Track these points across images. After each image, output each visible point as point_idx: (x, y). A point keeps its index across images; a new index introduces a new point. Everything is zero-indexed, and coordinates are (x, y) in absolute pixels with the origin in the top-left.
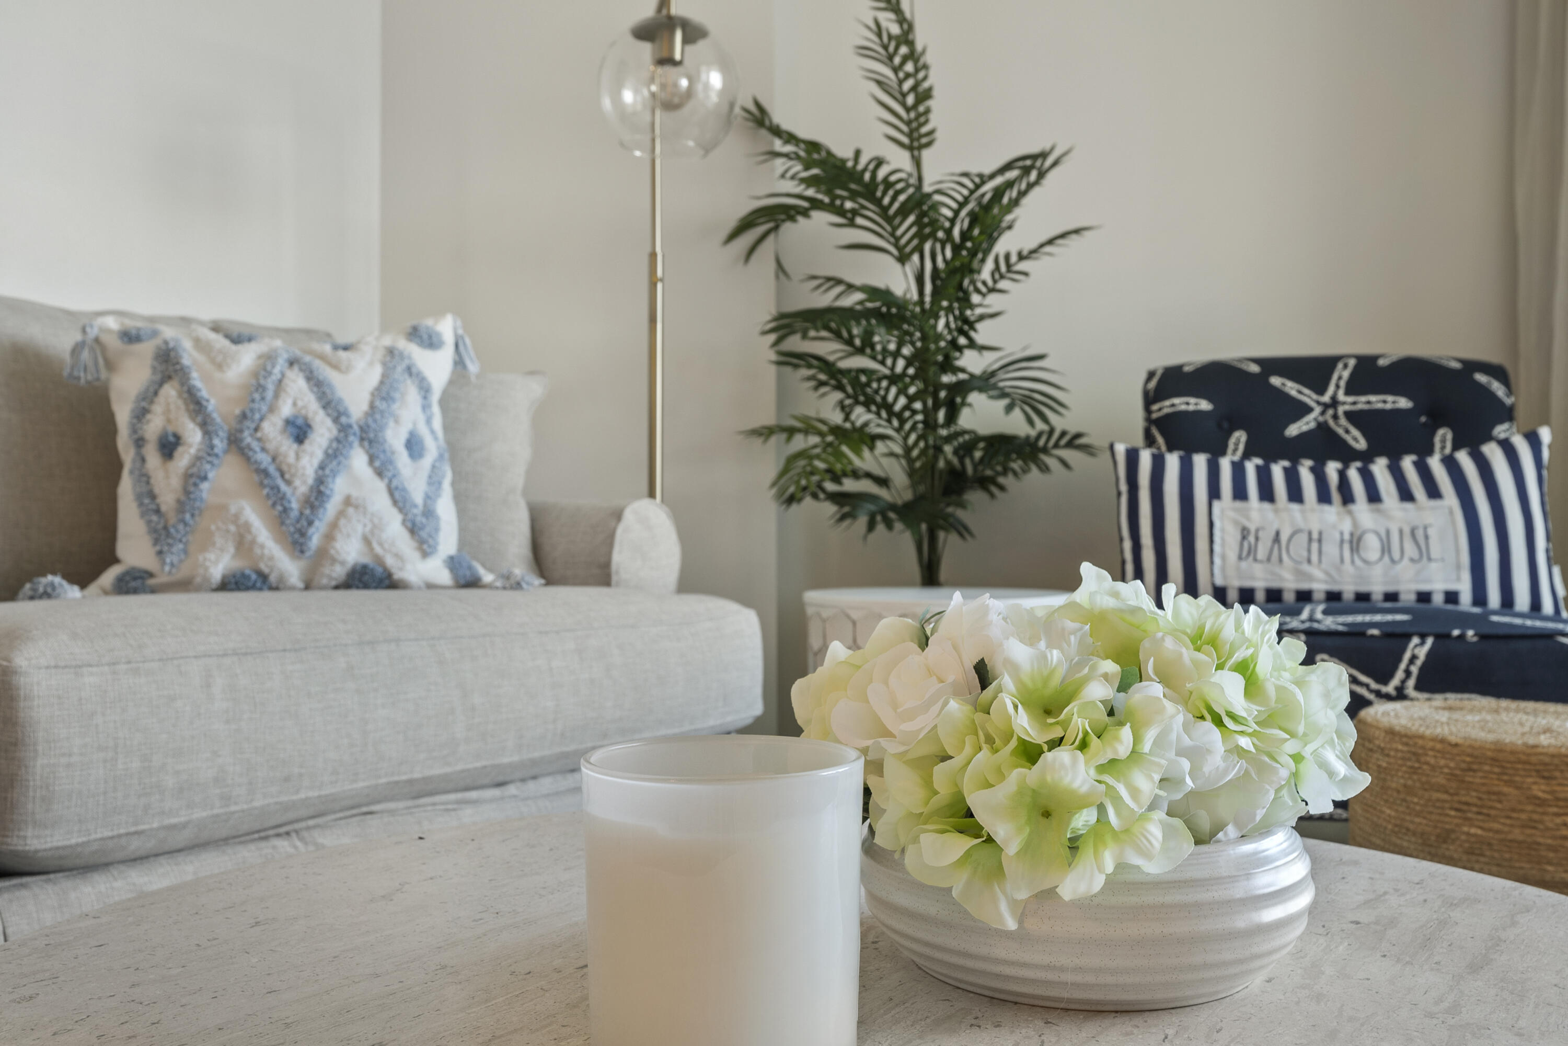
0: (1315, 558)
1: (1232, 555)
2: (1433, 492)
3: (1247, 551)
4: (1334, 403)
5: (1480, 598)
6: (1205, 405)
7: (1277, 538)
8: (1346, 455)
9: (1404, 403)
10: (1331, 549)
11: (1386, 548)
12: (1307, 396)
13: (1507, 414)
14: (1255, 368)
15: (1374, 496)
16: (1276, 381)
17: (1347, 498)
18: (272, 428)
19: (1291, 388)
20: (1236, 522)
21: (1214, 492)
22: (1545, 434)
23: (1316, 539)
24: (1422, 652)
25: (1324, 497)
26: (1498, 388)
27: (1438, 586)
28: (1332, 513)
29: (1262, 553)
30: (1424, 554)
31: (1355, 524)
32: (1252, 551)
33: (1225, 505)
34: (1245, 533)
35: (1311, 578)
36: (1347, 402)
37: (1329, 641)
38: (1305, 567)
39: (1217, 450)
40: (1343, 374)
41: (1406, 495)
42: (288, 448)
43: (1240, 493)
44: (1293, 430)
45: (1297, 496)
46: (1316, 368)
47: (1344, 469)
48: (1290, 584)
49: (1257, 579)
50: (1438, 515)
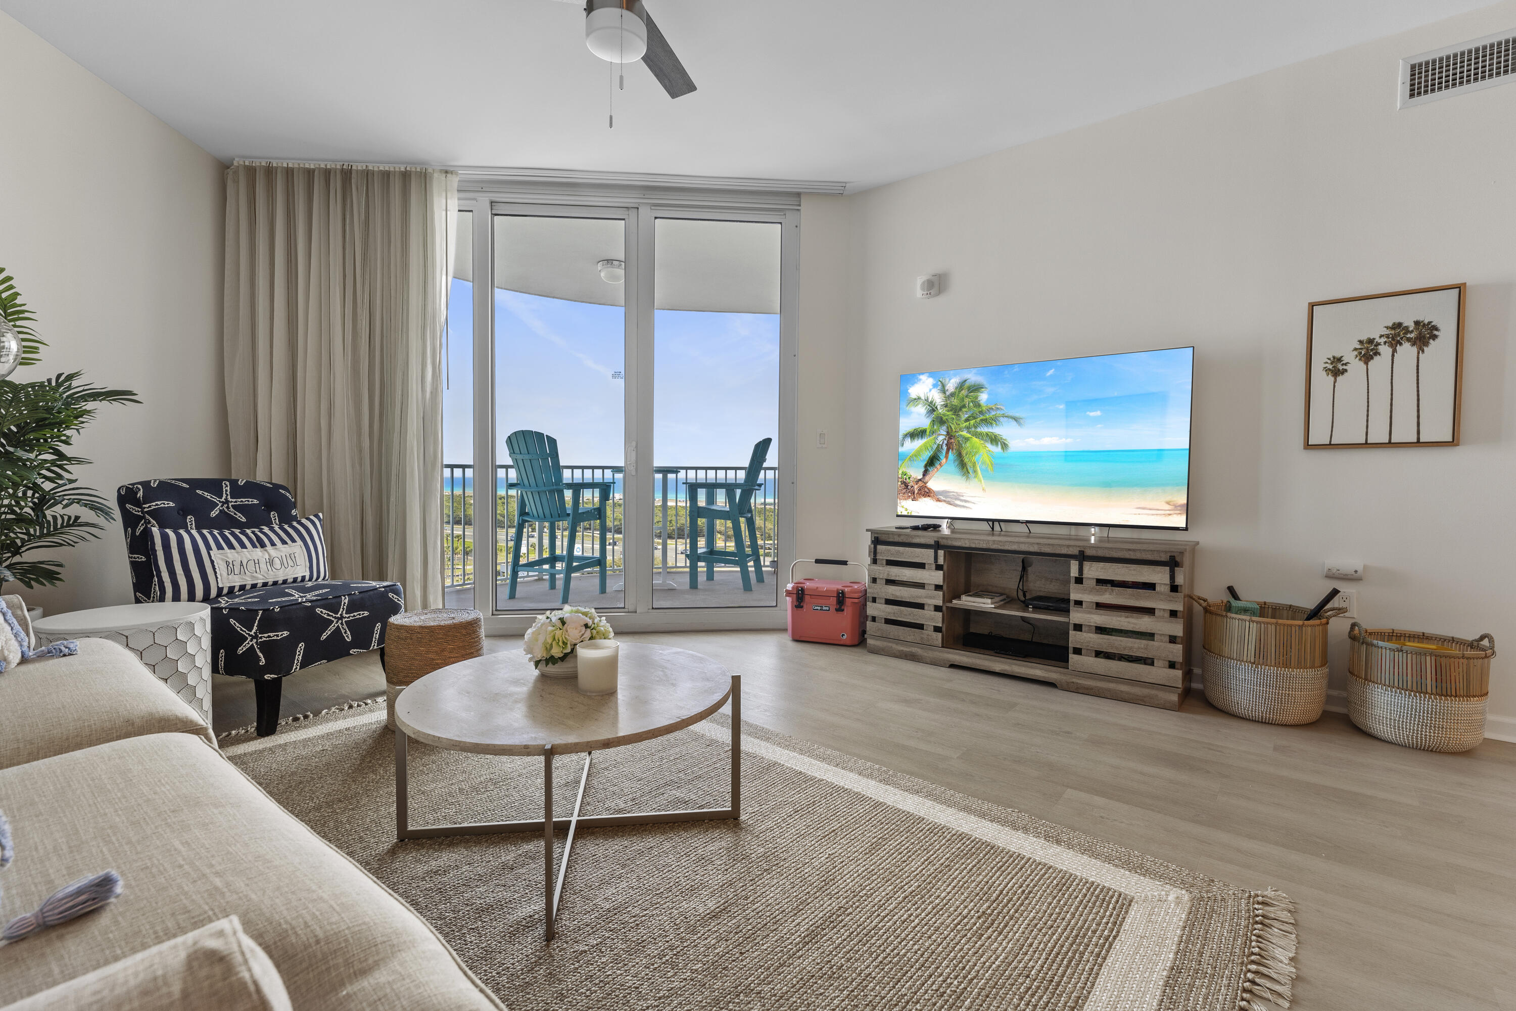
0: (258, 570)
1: (225, 574)
2: (293, 541)
4: (227, 502)
6: (172, 504)
9: (256, 502)
10: (263, 566)
11: (282, 564)
12: (215, 499)
13: (294, 505)
14: (185, 485)
15: (273, 544)
16: (199, 492)
19: (207, 495)
20: (222, 559)
21: (209, 548)
22: (321, 515)
23: (257, 563)
24: (346, 601)
25: (254, 546)
29: (237, 571)
30: (295, 564)
31: (269, 555)
32: (233, 571)
33: (215, 552)
35: (257, 578)
36: (233, 501)
37: (318, 603)
38: (255, 574)
39: (185, 526)
40: (226, 488)
41: (283, 542)
43: (220, 547)
44: (214, 514)
45: (243, 546)
46: (214, 486)
47: (253, 532)
48: (249, 582)
49: (237, 582)
50: (297, 548)
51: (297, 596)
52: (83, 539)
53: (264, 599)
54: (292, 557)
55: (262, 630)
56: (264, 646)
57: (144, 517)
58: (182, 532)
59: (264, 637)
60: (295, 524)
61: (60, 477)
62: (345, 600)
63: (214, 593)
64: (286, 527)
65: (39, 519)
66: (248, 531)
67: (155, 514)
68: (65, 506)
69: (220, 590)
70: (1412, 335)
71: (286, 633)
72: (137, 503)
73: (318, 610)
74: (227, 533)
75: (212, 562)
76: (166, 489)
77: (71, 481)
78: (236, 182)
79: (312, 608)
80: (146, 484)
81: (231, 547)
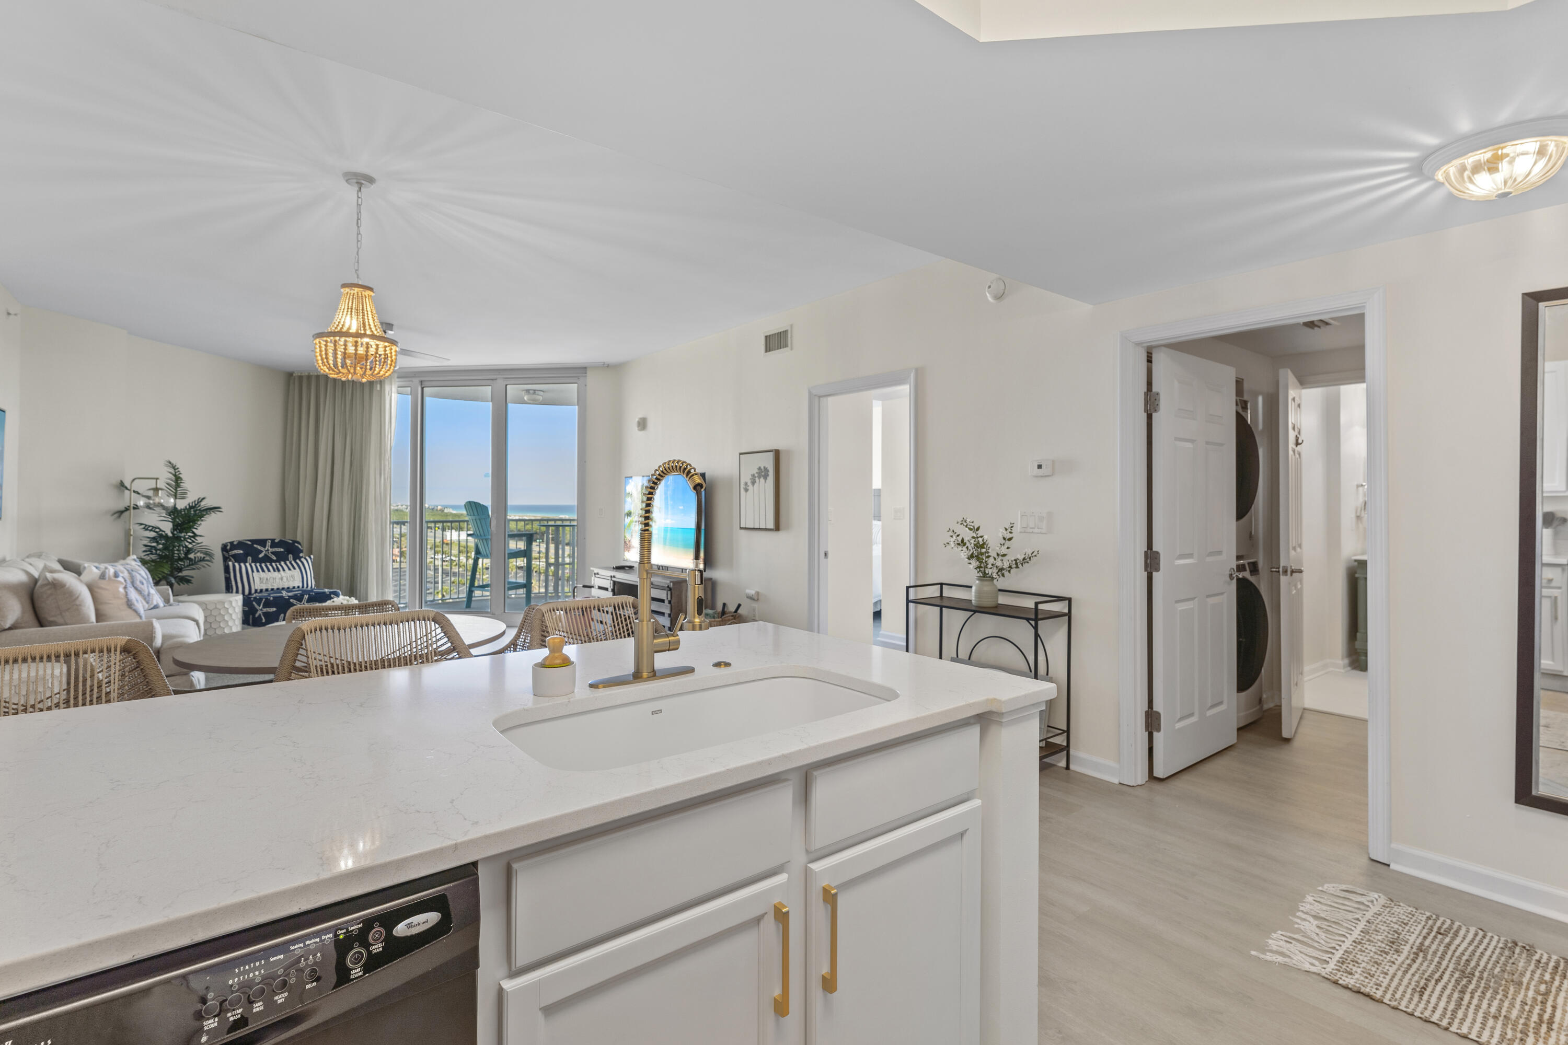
0: (274, 582)
1: (259, 583)
2: (294, 568)
3: (261, 582)
4: (268, 550)
5: (303, 587)
6: (241, 552)
7: (267, 579)
8: (271, 561)
9: (282, 550)
10: (277, 580)
11: (287, 579)
12: (262, 549)
13: (302, 551)
14: (249, 543)
15: (284, 570)
16: (255, 546)
17: (279, 570)
18: (138, 583)
19: (259, 547)
20: (258, 577)
21: (253, 571)
22: (312, 557)
23: (274, 579)
25: (274, 571)
26: (300, 546)
27: (296, 585)
28: (276, 573)
29: (264, 582)
30: (294, 580)
31: (282, 575)
33: (255, 573)
34: (260, 579)
35: (274, 586)
36: (271, 550)
37: (292, 597)
38: (273, 584)
39: (245, 562)
40: (269, 543)
41: (290, 569)
42: (142, 586)
43: (258, 571)
44: (261, 556)
45: (269, 571)
46: (263, 542)
47: (276, 565)
48: (270, 587)
49: (264, 587)
50: (296, 573)
51: (284, 593)
52: (204, 567)
53: (269, 594)
54: (292, 576)
55: (264, 607)
56: (265, 614)
57: (228, 558)
58: (242, 565)
59: (265, 610)
60: (298, 561)
61: (194, 542)
62: (306, 597)
63: (253, 591)
64: (293, 562)
65: (186, 558)
66: (274, 564)
67: (234, 556)
68: (195, 554)
69: (256, 591)
70: (763, 474)
71: (274, 609)
72: (227, 551)
73: (291, 600)
74: (263, 565)
75: (253, 578)
76: (241, 545)
77: (198, 544)
78: (294, 383)
79: (289, 599)
80: (232, 543)
81: (263, 571)
